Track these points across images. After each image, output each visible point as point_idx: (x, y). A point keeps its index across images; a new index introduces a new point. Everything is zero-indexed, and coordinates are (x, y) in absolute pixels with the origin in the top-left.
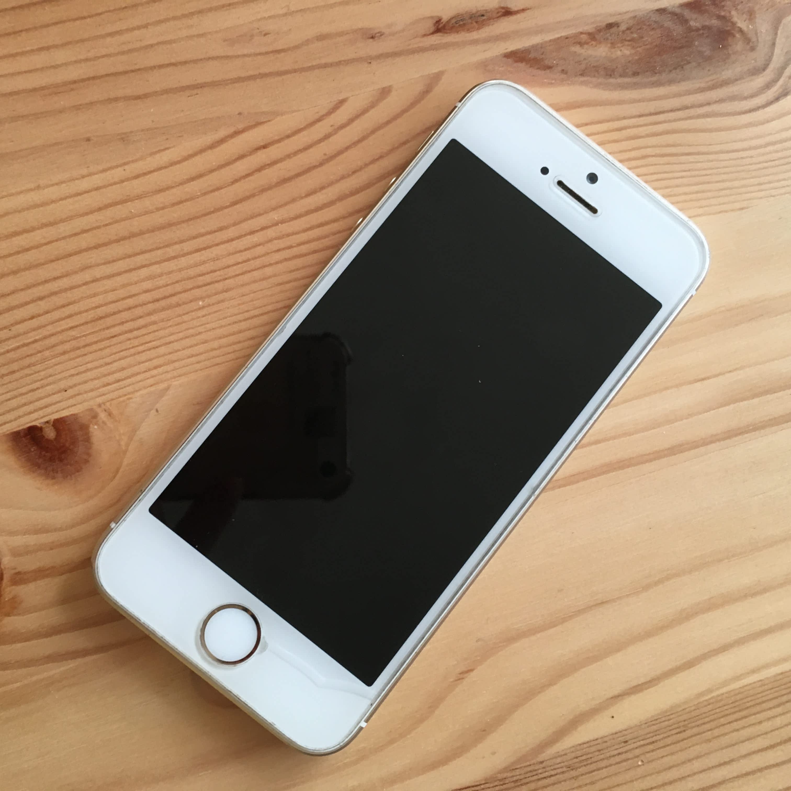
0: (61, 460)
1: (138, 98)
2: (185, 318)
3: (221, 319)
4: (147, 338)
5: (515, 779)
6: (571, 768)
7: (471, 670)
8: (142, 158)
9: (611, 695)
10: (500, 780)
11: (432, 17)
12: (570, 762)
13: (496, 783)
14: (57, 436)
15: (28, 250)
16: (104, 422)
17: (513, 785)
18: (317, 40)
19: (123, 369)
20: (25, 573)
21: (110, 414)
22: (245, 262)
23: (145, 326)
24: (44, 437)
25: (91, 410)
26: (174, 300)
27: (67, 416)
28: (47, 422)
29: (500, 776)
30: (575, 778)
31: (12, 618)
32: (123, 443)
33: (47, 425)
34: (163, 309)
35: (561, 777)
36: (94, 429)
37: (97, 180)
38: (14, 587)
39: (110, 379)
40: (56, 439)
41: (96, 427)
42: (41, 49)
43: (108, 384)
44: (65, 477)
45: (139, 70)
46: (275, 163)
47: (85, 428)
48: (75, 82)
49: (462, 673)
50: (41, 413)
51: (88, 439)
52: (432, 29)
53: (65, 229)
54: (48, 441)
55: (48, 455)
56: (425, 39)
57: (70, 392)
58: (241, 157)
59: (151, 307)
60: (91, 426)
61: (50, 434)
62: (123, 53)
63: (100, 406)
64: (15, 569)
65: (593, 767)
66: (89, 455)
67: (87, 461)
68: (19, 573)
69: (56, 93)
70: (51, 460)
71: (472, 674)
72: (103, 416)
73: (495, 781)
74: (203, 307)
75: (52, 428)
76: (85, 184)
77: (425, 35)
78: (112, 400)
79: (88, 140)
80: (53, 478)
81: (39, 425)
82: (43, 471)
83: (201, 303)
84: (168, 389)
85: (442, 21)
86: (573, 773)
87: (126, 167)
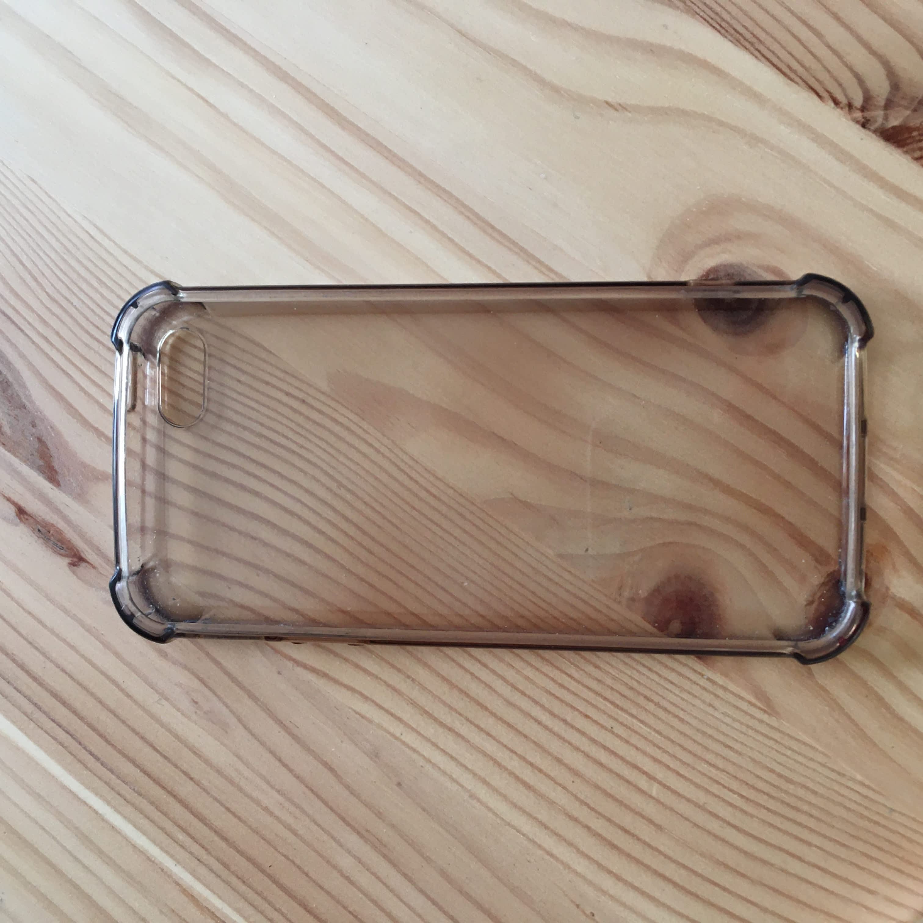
0: (692, 600)
1: (331, 770)
7: (607, 103)
8: (380, 726)
11: (74, 572)
15: (531, 764)
16: (631, 588)
20: (813, 555)
24: (682, 628)
25: (629, 607)
27: (650, 623)
29: (683, 6)
36: (643, 592)
37: (428, 751)
40: (677, 618)
41: (640, 592)
42: (352, 883)
44: (703, 586)
45: (307, 787)
47: (649, 600)
48: (358, 833)
49: (616, 110)
51: (656, 591)
52: (84, 564)
53: (490, 747)
54: (683, 623)
55: (695, 614)
56: (96, 564)
60: (642, 597)
62: (304, 812)
63: (620, 602)
66: (669, 580)
67: (677, 577)
68: (817, 560)
69: (380, 842)
70: (697, 608)
71: (610, 100)
72: (627, 594)
73: (689, 6)
74: (467, 578)
75: (669, 628)
76: (438, 758)
77: (94, 567)
79: (399, 784)
80: (712, 595)
83: (466, 584)
85: (70, 562)
87: (398, 735)
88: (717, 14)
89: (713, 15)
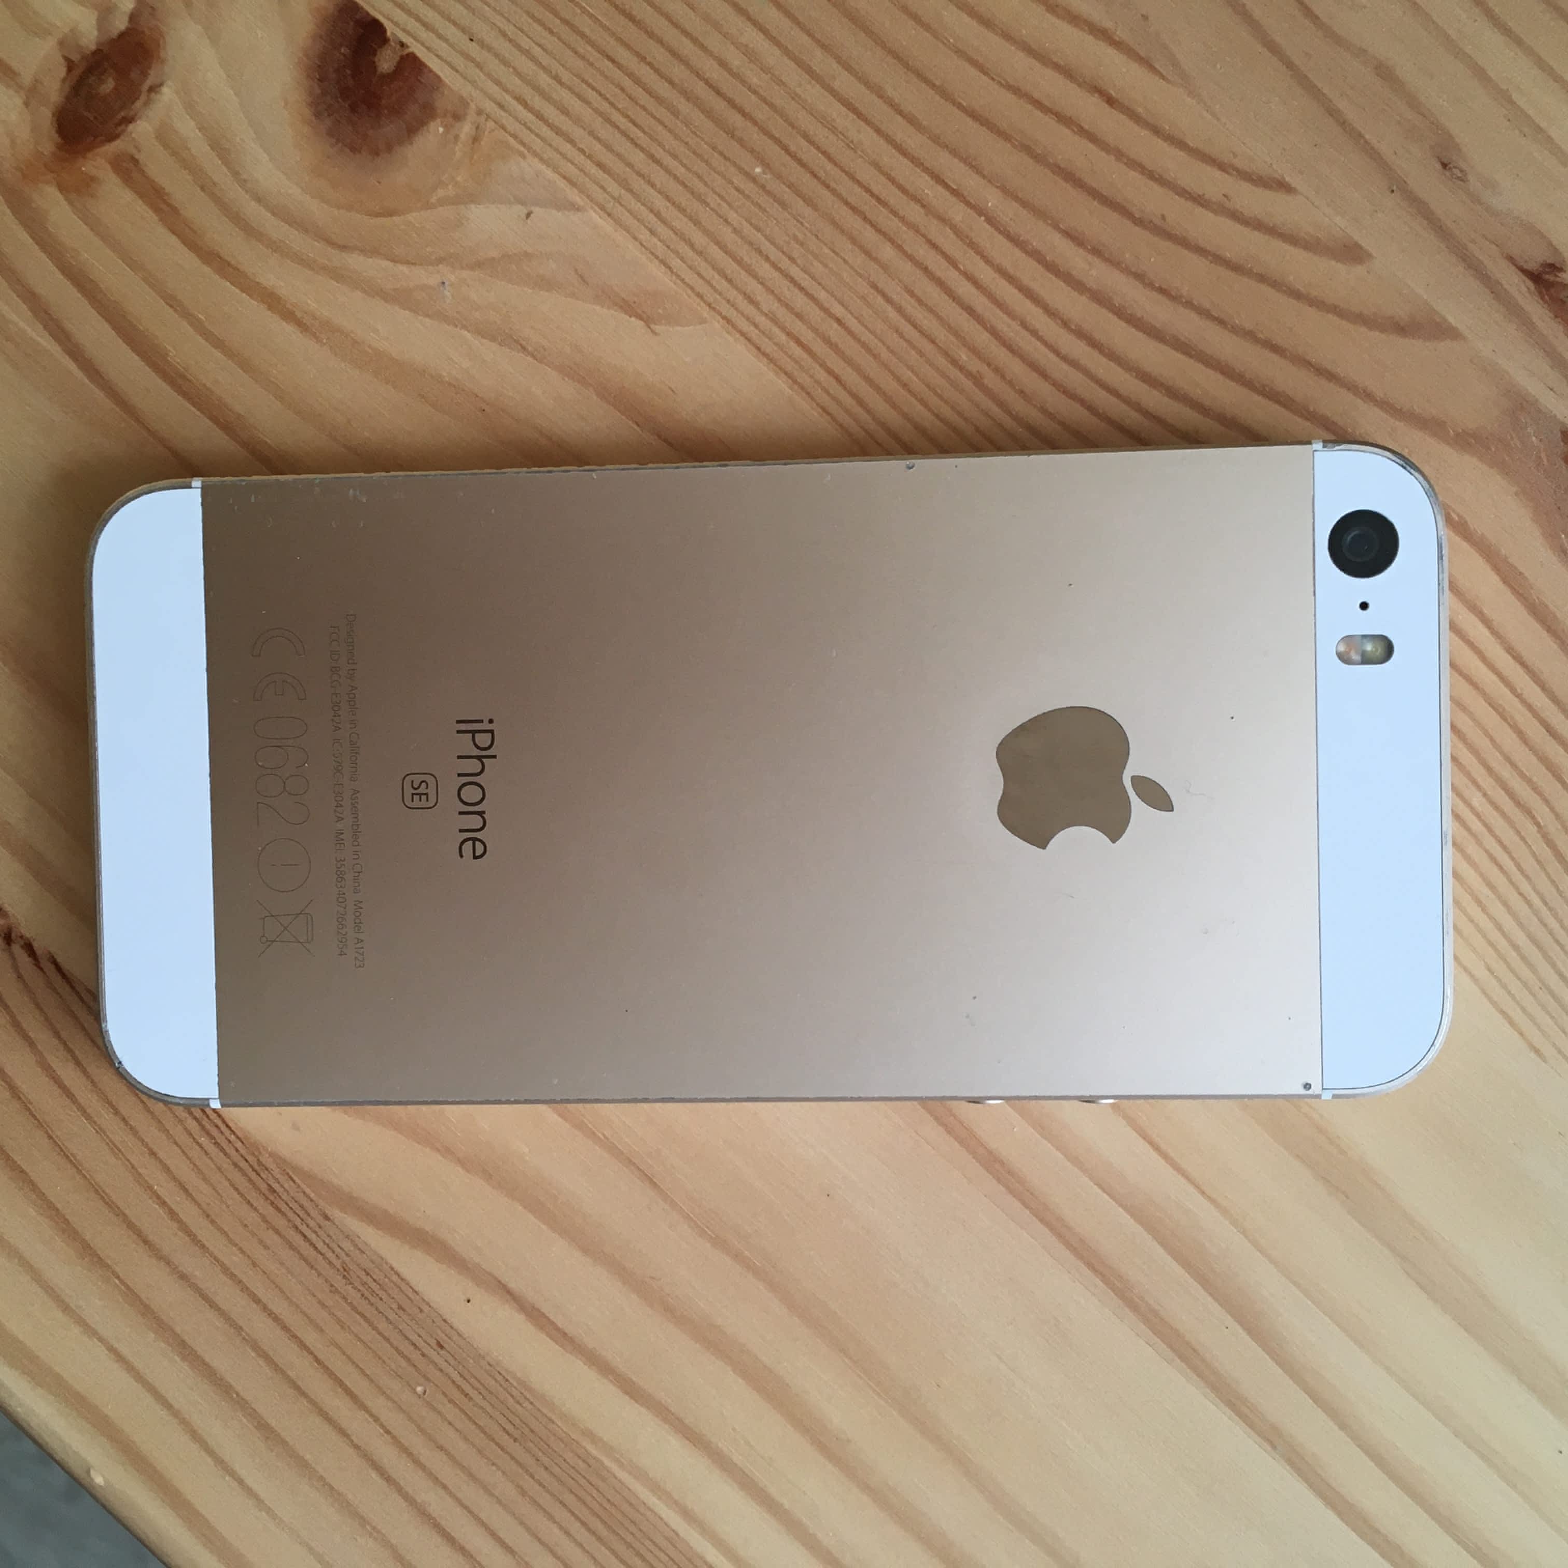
0: (353, 109)
2: (716, 160)
3: (751, 224)
4: (641, 117)
5: (276, 1186)
6: (345, 1272)
9: (505, 1279)
10: (260, 1163)
11: (1556, 250)
12: (352, 1266)
13: (249, 1158)
14: (388, 74)
16: (457, 137)
17: (263, 1187)
18: (1376, 68)
19: (565, 112)
20: (142, 172)
21: (476, 139)
22: (879, 200)
23: (659, 100)
24: (375, 54)
25: (464, 103)
26: (736, 119)
27: (431, 71)
28: (402, 45)
29: (265, 1159)
30: (334, 1290)
31: (60, 197)
32: (441, 193)
33: (398, 47)
34: (709, 113)
35: (321, 1264)
36: (437, 128)
38: (108, 167)
39: (537, 102)
40: (383, 76)
43: (525, 104)
44: (330, 133)
46: (1092, 137)
47: (428, 112)
50: (412, 25)
51: (412, 130)
52: (1532, 266)
54: (373, 67)
55: (351, 82)
56: (1504, 264)
57: (473, 49)
58: (1067, 72)
59: (700, 89)
60: (439, 120)
61: (386, 62)
63: (480, 112)
64: (138, 149)
65: (369, 1312)
66: (389, 148)
67: (376, 153)
68: (136, 162)
70: (345, 93)
72: (466, 129)
73: (253, 1154)
74: (754, 180)
75: (398, 58)
77: (1511, 259)
78: (503, 128)
80: (318, 115)
81: (389, 34)
82: (318, 91)
83: (758, 170)
84: (578, 209)
85: (1559, 275)
86: (339, 1282)
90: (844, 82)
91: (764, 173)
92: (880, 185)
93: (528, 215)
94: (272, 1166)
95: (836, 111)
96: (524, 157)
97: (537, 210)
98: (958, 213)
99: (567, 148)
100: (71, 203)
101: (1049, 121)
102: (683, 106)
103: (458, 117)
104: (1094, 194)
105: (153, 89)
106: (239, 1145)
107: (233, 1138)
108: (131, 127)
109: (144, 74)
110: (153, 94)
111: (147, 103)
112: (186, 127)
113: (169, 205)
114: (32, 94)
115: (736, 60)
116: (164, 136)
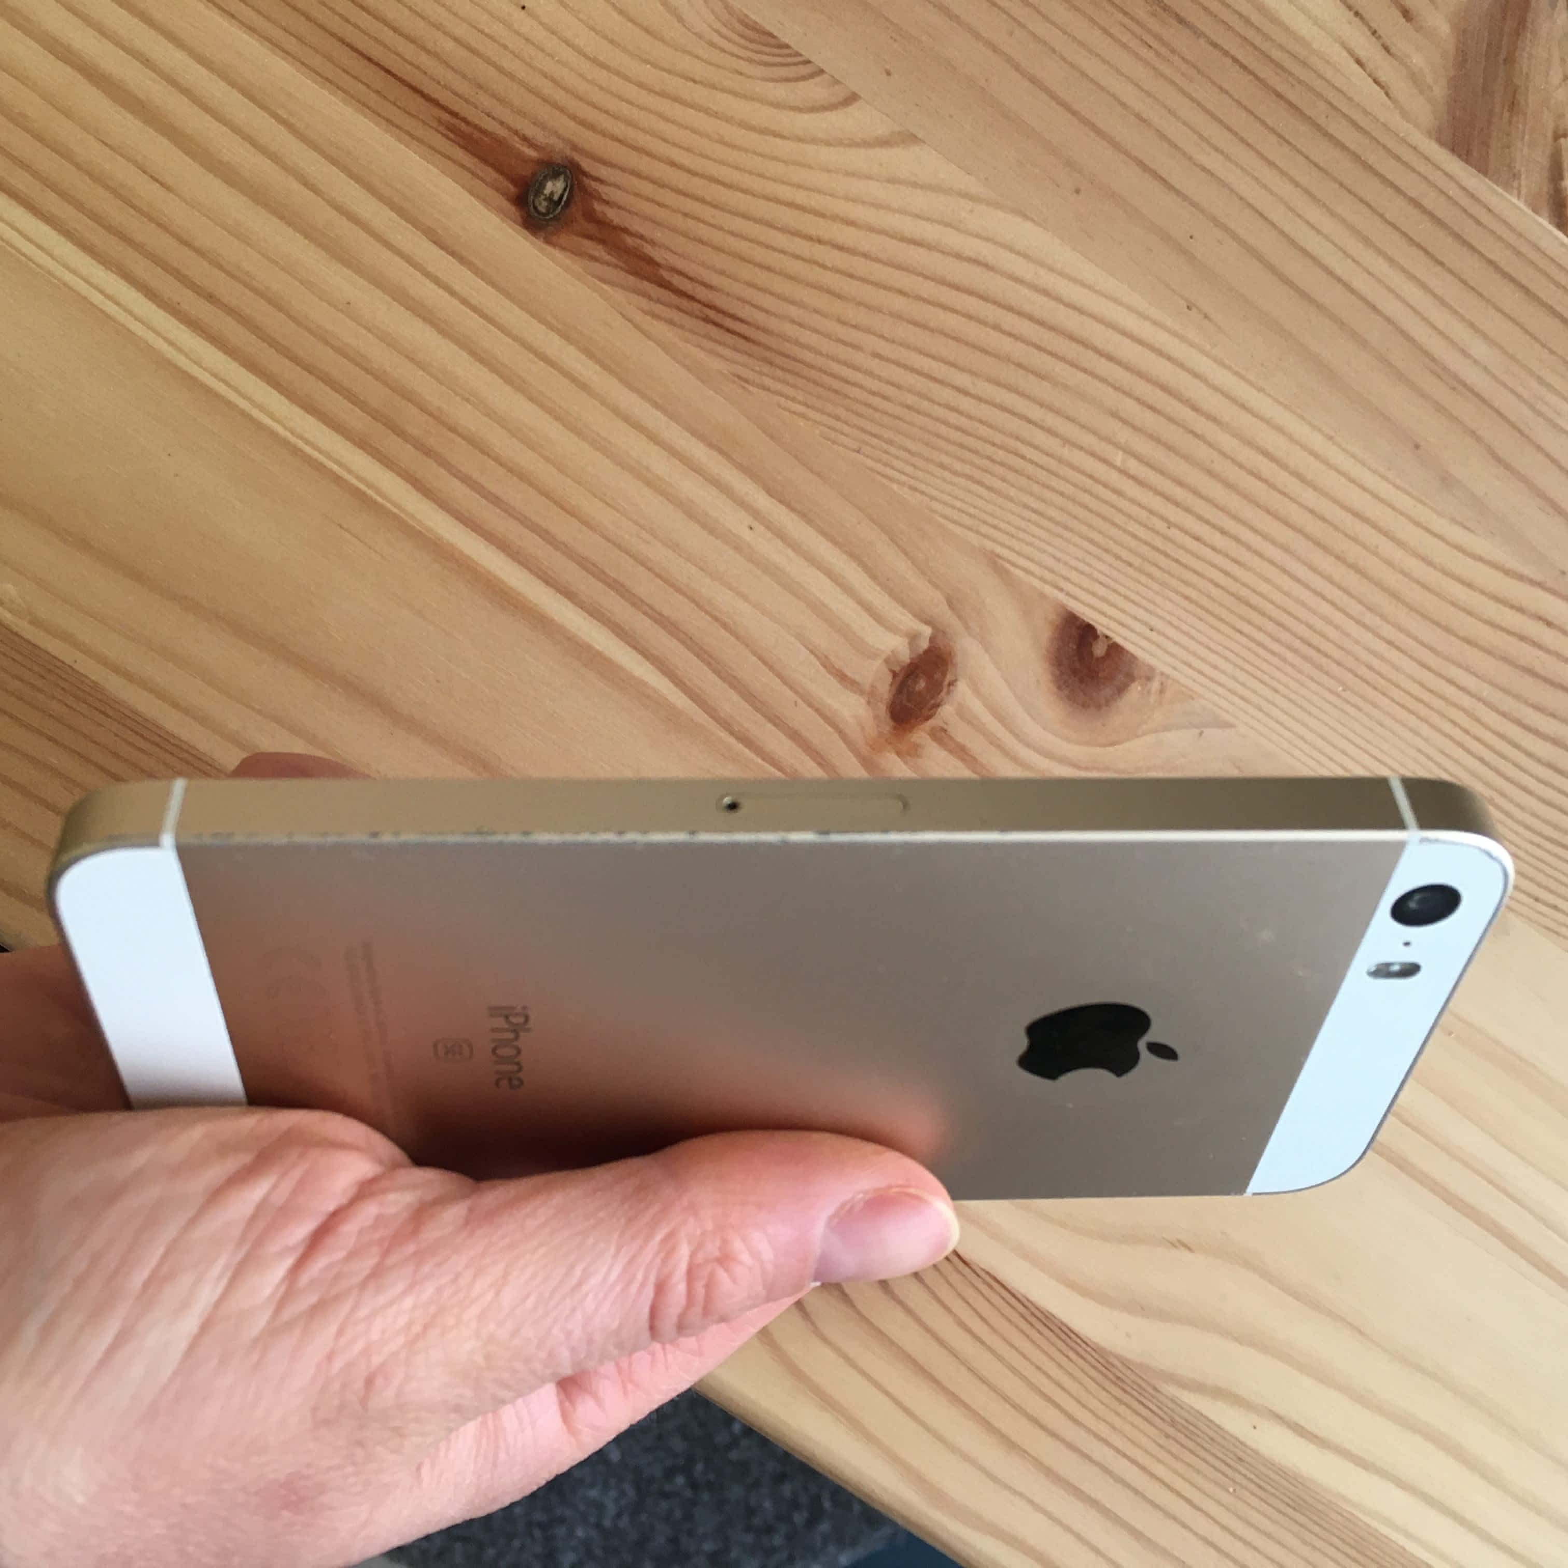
0: (1081, 681)
1: (1498, 460)
2: (1313, 686)
3: (1339, 722)
4: (1265, 666)
5: (1120, 1375)
6: (1173, 1424)
7: (1190, 1249)
8: (1440, 514)
9: (1274, 1409)
10: (1108, 1362)
12: (1178, 1419)
13: (1101, 1360)
14: (1102, 658)
15: (1260, 478)
16: (1149, 692)
17: (1111, 1376)
19: (1215, 667)
20: (951, 738)
21: (1162, 691)
22: (1416, 698)
23: (1273, 653)
24: (1091, 645)
25: (1151, 669)
26: (1323, 661)
27: (1127, 652)
28: (1107, 637)
29: (1111, 1359)
30: (1167, 1436)
31: (898, 760)
32: (1144, 727)
33: (1105, 640)
34: (1305, 658)
35: (1156, 1420)
36: (1135, 689)
37: (1385, 489)
38: (928, 737)
39: (1196, 663)
40: (1098, 659)
41: (1139, 688)
42: (1472, 325)
43: (1190, 666)
44: (1069, 698)
45: (1527, 437)
46: (1539, 646)
47: (1130, 678)
48: (1465, 385)
49: (1179, 1241)
50: (1113, 625)
51: (1121, 690)
53: (1310, 497)
54: (1091, 653)
55: (1077, 665)
57: (1153, 636)
58: (1521, 610)
59: (1297, 644)
60: (1137, 683)
61: (1099, 650)
62: (1532, 407)
63: (1162, 674)
64: (946, 723)
65: (1191, 1444)
66: (1107, 703)
67: (1099, 707)
68: (945, 731)
69: (1439, 377)
70: (1075, 672)
71: (1187, 1253)
72: (1155, 685)
74: (1338, 695)
75: (1106, 647)
76: (1369, 479)
78: (1178, 682)
79: (1417, 447)
80: (1059, 688)
81: (1099, 632)
82: (1057, 673)
83: (1340, 689)
84: (1230, 726)
86: (1171, 1431)
87: (1419, 505)
88: (1072, 1349)
89: (1076, 1347)
90: (1387, 631)
91: (1344, 690)
92: (1415, 689)
93: (1201, 734)
94: (1116, 1362)
95: (1381, 647)
96: (1193, 699)
97: (1206, 730)
98: (1466, 701)
99: (1220, 690)
100: (906, 763)
101: (1513, 640)
102: (1289, 656)
103: (1149, 679)
104: (1547, 680)
105: (951, 684)
106: (1094, 1354)
107: (1089, 1349)
108: (939, 710)
109: (944, 675)
110: (951, 688)
111: (948, 692)
112: (976, 705)
113: (971, 756)
114: (871, 696)
115: (1319, 624)
116: (962, 713)
